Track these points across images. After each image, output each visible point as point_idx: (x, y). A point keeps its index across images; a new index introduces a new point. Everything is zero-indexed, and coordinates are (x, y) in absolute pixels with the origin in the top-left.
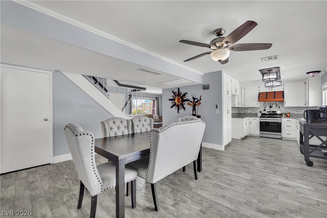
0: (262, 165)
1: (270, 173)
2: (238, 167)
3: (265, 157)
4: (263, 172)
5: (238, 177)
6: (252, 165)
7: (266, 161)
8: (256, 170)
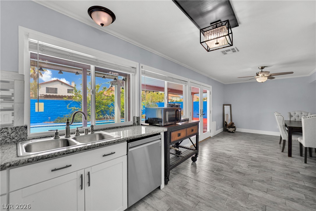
0: (239, 164)
1: (234, 156)
2: (262, 161)
3: (234, 176)
4: (239, 157)
5: (258, 154)
6: (249, 164)
7: (234, 168)
8: (245, 159)
